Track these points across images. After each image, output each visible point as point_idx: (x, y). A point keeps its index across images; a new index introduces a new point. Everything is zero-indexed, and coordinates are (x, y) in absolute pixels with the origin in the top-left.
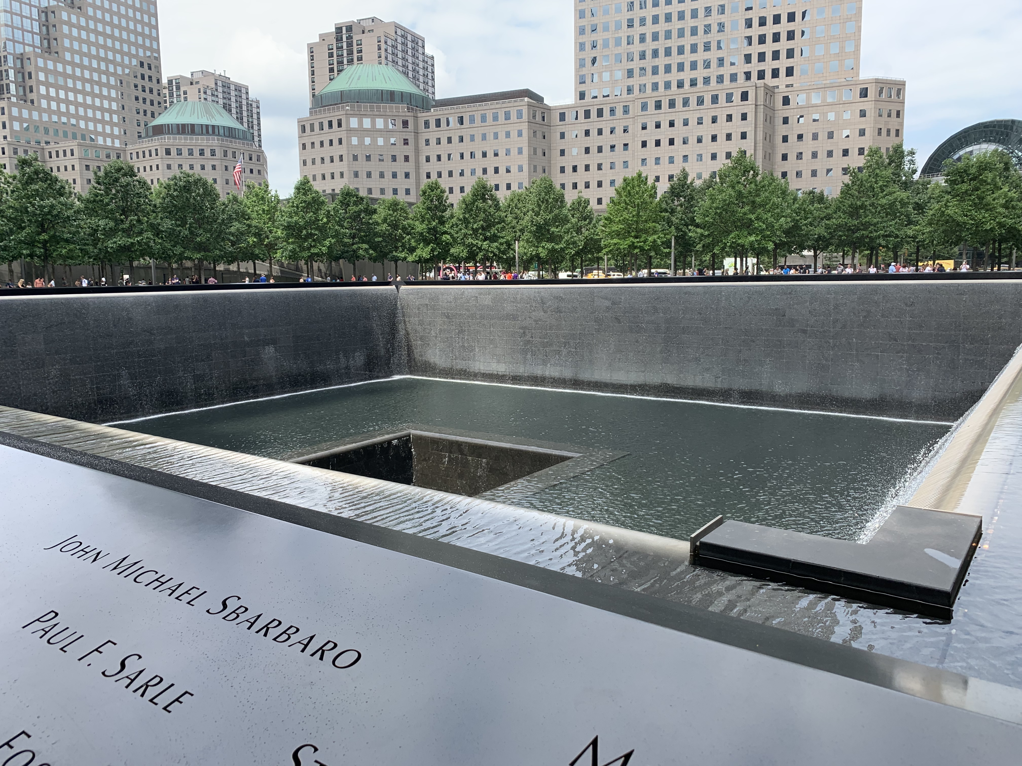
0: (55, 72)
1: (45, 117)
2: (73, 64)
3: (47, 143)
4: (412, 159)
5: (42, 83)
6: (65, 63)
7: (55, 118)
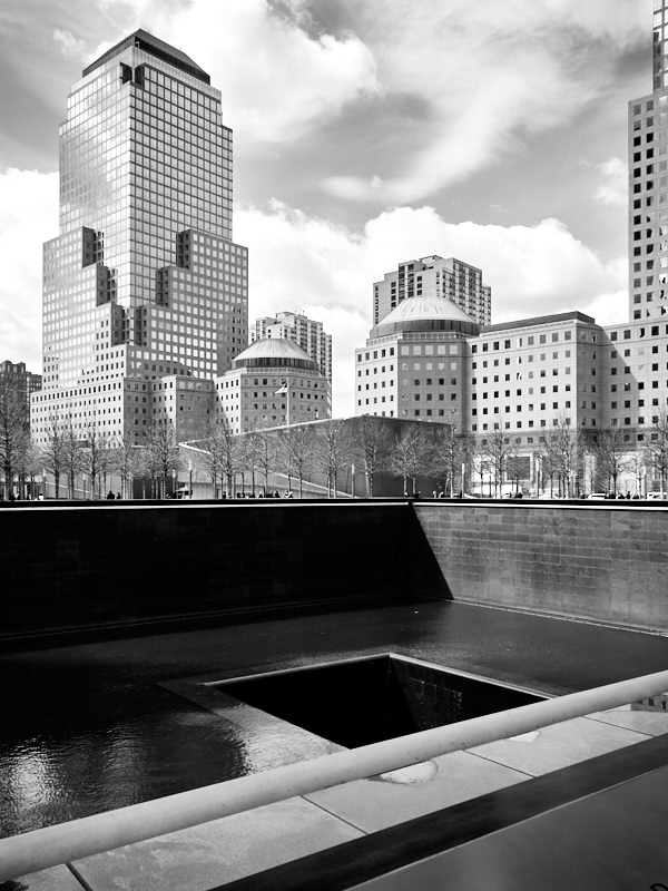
0: (165, 320)
1: (154, 357)
2: (179, 313)
3: (154, 378)
4: (459, 381)
5: (154, 329)
6: (173, 312)
7: (161, 357)
